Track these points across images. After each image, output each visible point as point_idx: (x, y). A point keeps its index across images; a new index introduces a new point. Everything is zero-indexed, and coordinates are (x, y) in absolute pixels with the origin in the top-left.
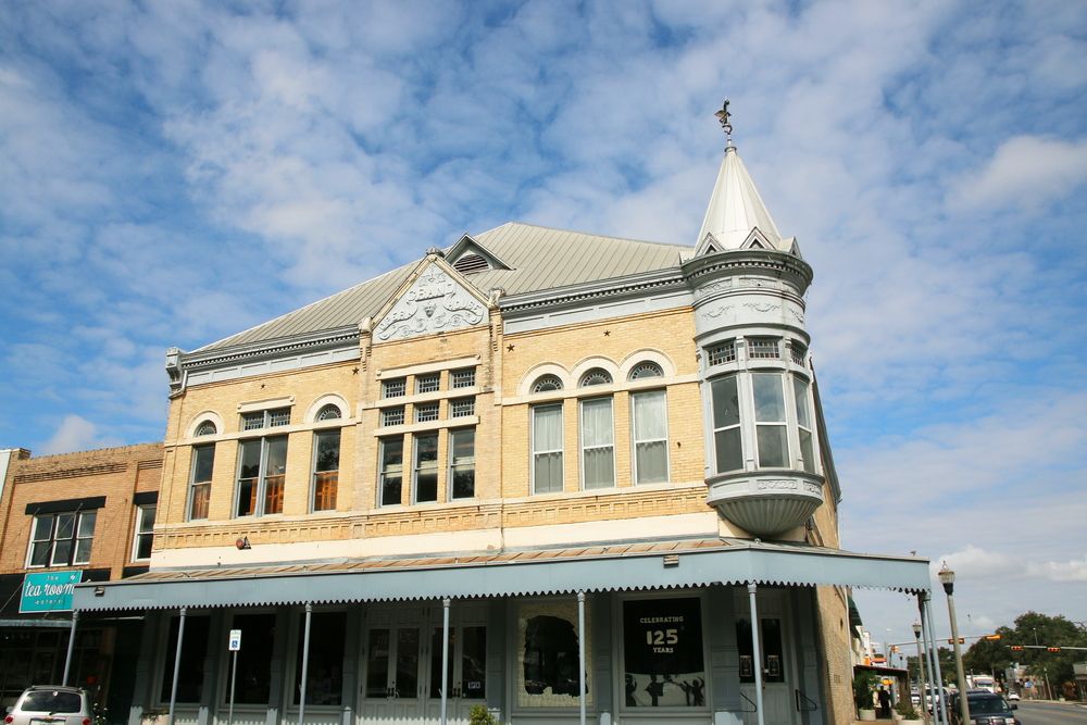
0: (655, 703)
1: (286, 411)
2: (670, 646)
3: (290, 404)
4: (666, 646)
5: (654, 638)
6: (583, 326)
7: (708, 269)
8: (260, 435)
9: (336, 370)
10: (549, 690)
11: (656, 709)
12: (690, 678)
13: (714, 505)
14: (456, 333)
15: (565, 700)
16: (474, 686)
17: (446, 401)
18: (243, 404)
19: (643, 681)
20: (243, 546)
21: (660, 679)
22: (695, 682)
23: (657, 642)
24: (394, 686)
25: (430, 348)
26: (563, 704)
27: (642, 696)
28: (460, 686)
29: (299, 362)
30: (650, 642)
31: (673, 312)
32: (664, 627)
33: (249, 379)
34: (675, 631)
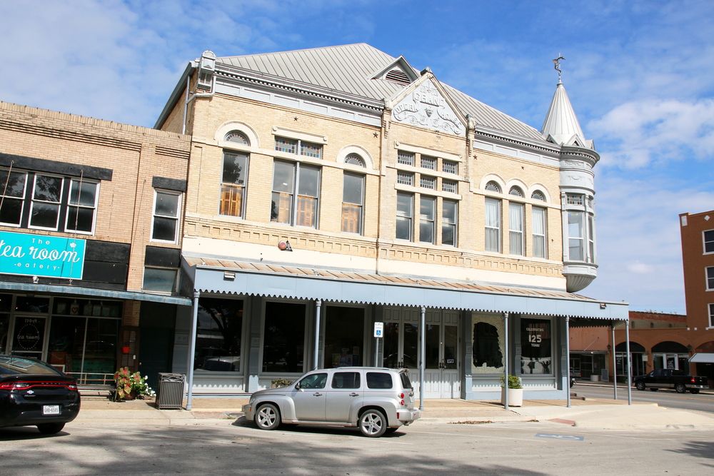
0: (531, 372)
1: (319, 146)
2: (538, 343)
3: (323, 142)
4: (537, 343)
5: (532, 339)
6: (512, 159)
7: (576, 154)
8: (296, 160)
9: (359, 129)
10: (485, 364)
11: (531, 375)
12: (545, 360)
13: (566, 275)
14: (446, 135)
15: (493, 370)
16: (450, 361)
17: (441, 179)
18: (279, 128)
19: (527, 361)
20: (285, 248)
21: (534, 360)
22: (547, 362)
23: (533, 341)
24: (402, 361)
25: (430, 139)
26: (492, 372)
27: (527, 369)
28: (443, 361)
29: (330, 111)
30: (530, 341)
31: (552, 168)
32: (535, 333)
33: (283, 108)
34: (540, 336)
